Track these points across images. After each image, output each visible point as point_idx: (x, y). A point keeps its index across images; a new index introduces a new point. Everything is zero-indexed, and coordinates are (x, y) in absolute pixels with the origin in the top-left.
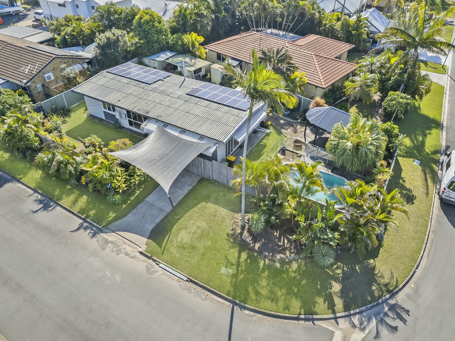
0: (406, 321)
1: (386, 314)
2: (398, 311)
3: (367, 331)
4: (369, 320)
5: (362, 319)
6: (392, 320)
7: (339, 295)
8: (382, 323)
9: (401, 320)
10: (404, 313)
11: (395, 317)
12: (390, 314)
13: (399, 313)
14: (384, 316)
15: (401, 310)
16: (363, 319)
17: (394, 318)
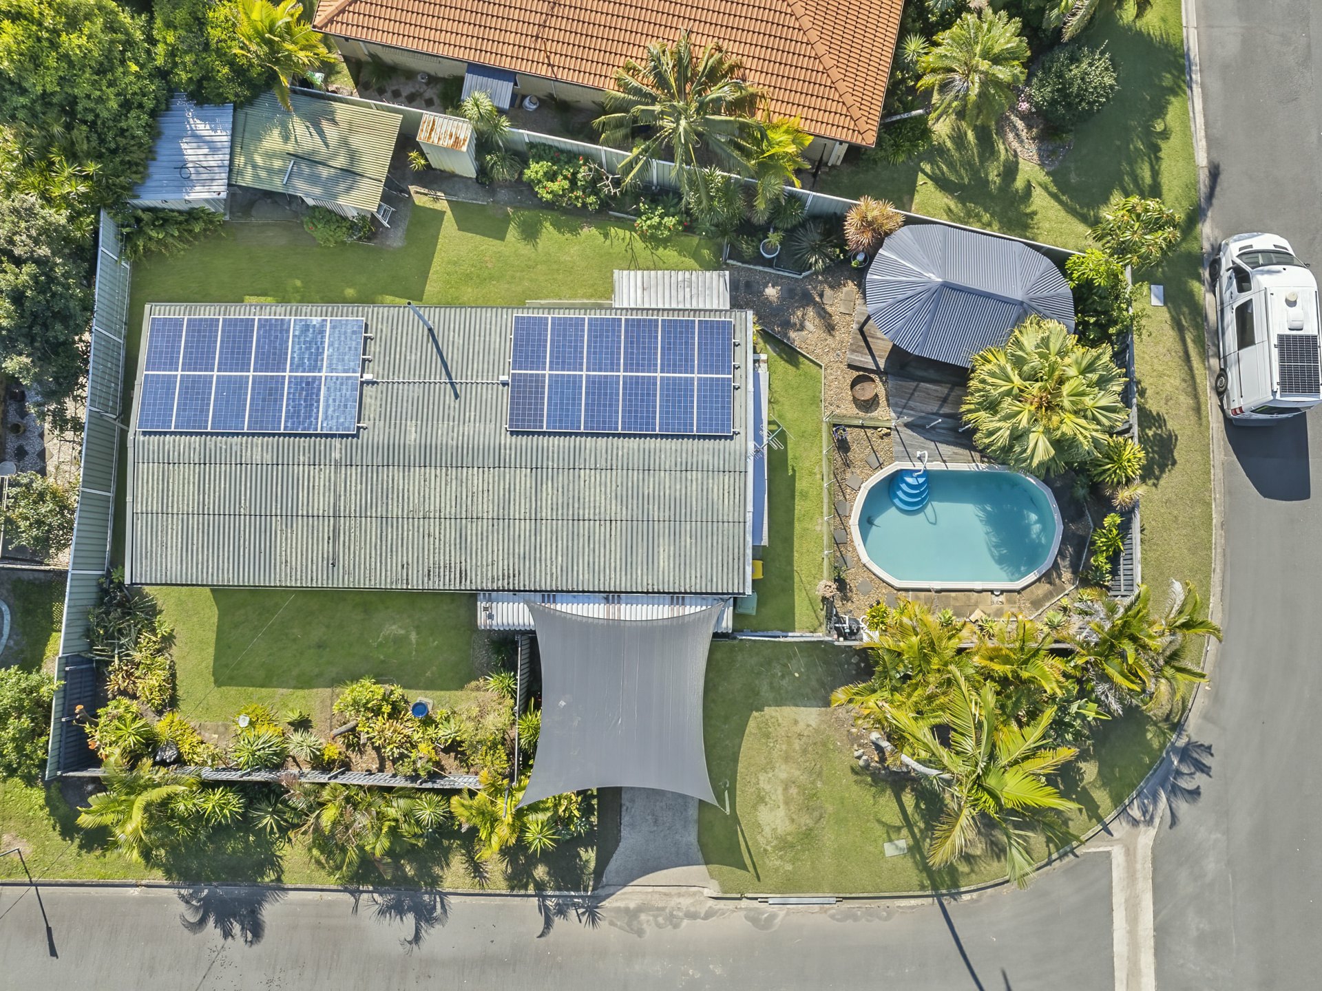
0: (1210, 768)
1: (1178, 773)
2: (1195, 755)
3: (1157, 821)
4: (1155, 799)
5: (1144, 804)
6: (1188, 778)
7: (1099, 783)
8: (1175, 795)
9: (1203, 771)
10: (1204, 755)
11: (1193, 770)
12: (1185, 769)
13: (1196, 759)
14: (1175, 778)
15: (1199, 751)
16: (1146, 801)
17: (1191, 774)
